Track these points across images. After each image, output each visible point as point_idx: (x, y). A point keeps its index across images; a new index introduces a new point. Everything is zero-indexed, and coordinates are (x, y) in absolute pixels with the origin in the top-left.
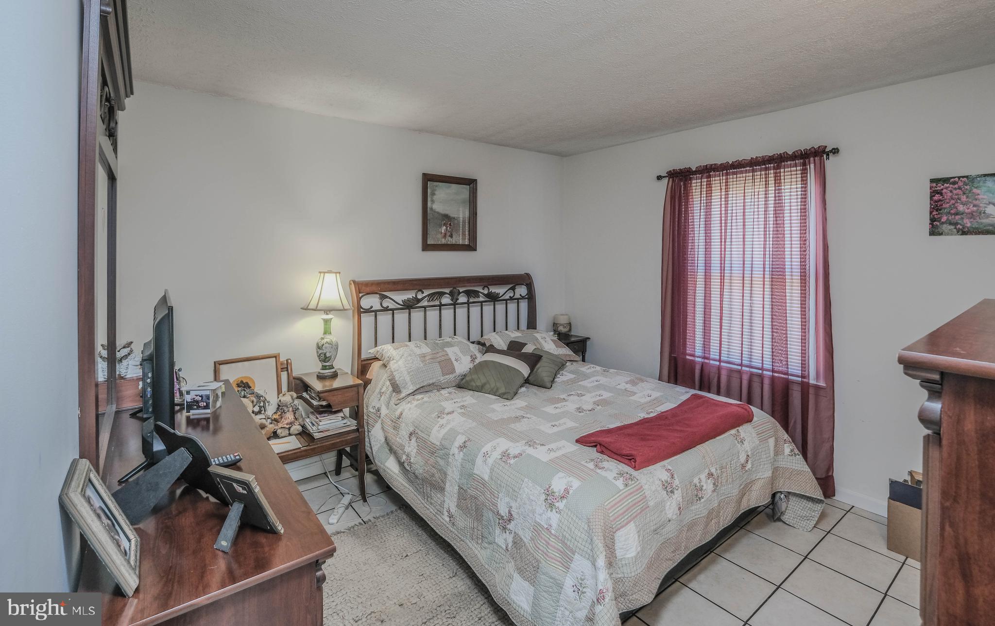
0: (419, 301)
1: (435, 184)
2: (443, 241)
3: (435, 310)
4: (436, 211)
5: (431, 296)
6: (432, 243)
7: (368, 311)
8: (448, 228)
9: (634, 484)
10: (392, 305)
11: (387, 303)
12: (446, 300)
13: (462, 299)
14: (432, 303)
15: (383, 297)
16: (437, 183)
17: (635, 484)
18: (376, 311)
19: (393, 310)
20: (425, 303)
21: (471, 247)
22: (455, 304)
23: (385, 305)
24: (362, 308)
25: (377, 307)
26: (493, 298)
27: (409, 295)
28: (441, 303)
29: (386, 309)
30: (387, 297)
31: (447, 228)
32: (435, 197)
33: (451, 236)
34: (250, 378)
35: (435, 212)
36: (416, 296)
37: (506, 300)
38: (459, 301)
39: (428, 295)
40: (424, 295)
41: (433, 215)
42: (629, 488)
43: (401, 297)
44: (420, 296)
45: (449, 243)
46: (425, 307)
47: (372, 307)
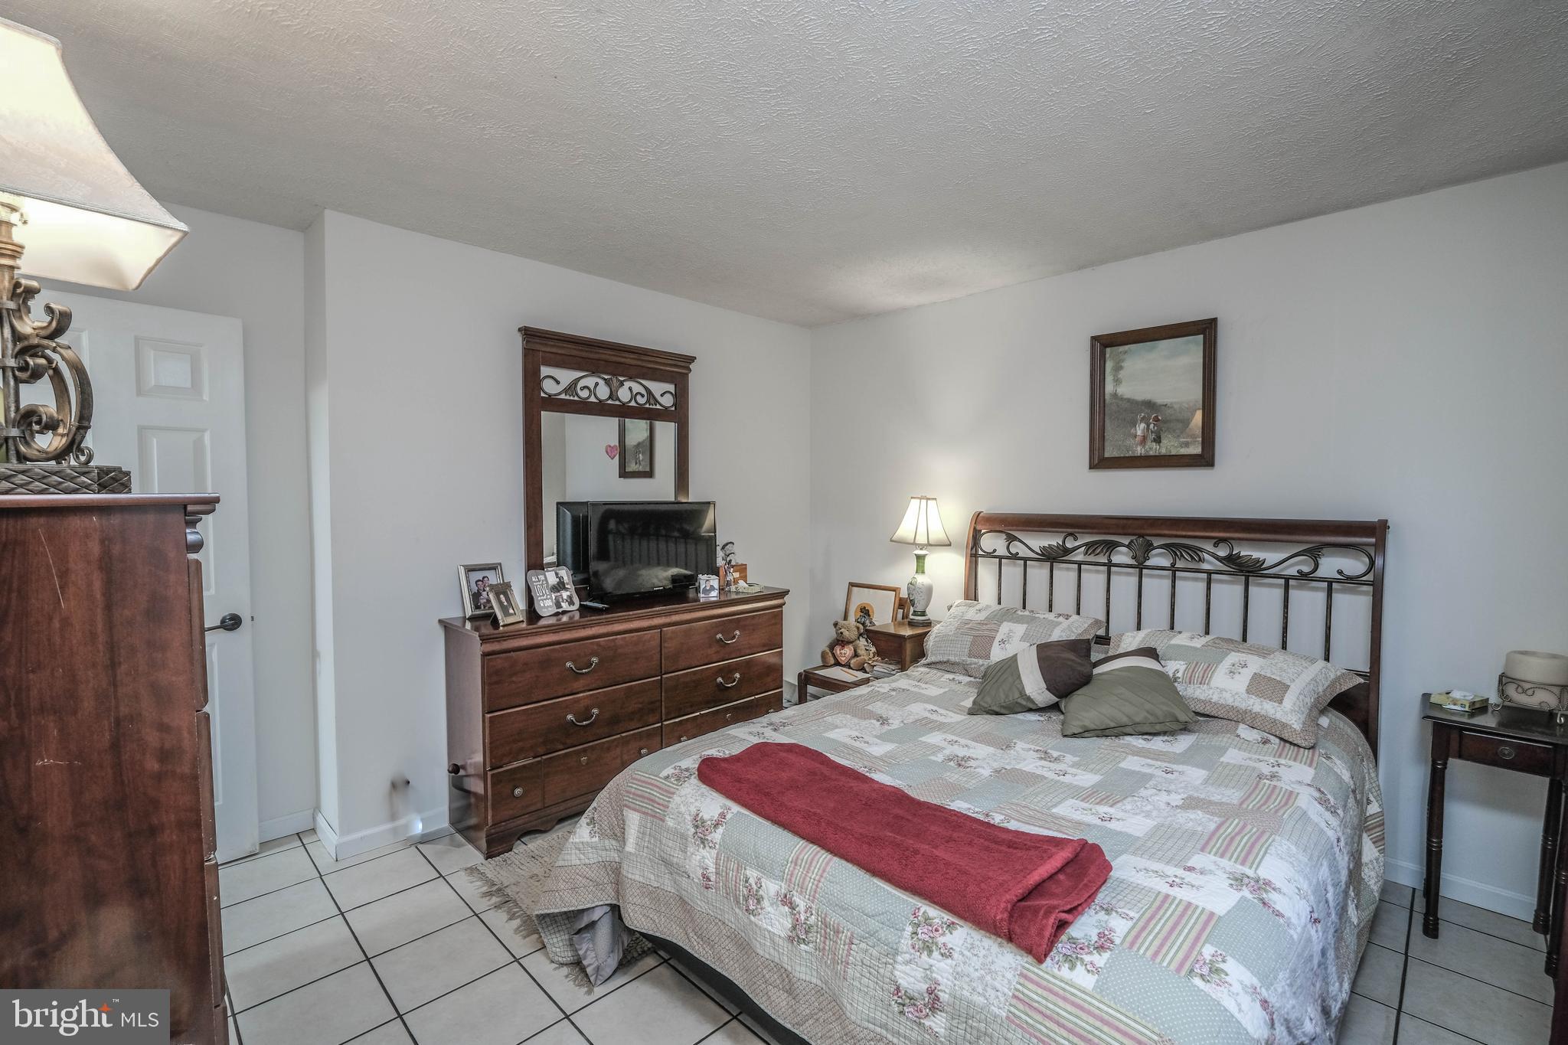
0: (1067, 551)
1: (1122, 349)
2: (1139, 451)
3: (1098, 572)
4: (1125, 397)
5: (1091, 547)
6: (1116, 454)
7: (990, 555)
8: (1152, 426)
9: (674, 784)
10: (1023, 552)
11: (1017, 548)
12: (1122, 556)
13: (1159, 559)
14: (1091, 558)
15: (1011, 539)
16: (1126, 347)
17: (675, 786)
18: (1000, 558)
19: (1025, 560)
20: (1079, 556)
21: (1205, 459)
22: (1140, 566)
23: (1013, 550)
24: (982, 550)
25: (1002, 551)
26: (1248, 571)
27: (1052, 540)
28: (1110, 561)
29: (1015, 557)
30: (1015, 539)
31: (1148, 426)
32: (1122, 374)
33: (1158, 440)
34: (871, 607)
35: (1122, 399)
36: (1064, 542)
37: (1287, 579)
38: (1148, 563)
39: (1086, 544)
40: (1077, 543)
41: (1118, 406)
42: (666, 783)
43: (1039, 542)
44: (1069, 544)
45: (1151, 453)
46: (1080, 564)
47: (995, 551)
